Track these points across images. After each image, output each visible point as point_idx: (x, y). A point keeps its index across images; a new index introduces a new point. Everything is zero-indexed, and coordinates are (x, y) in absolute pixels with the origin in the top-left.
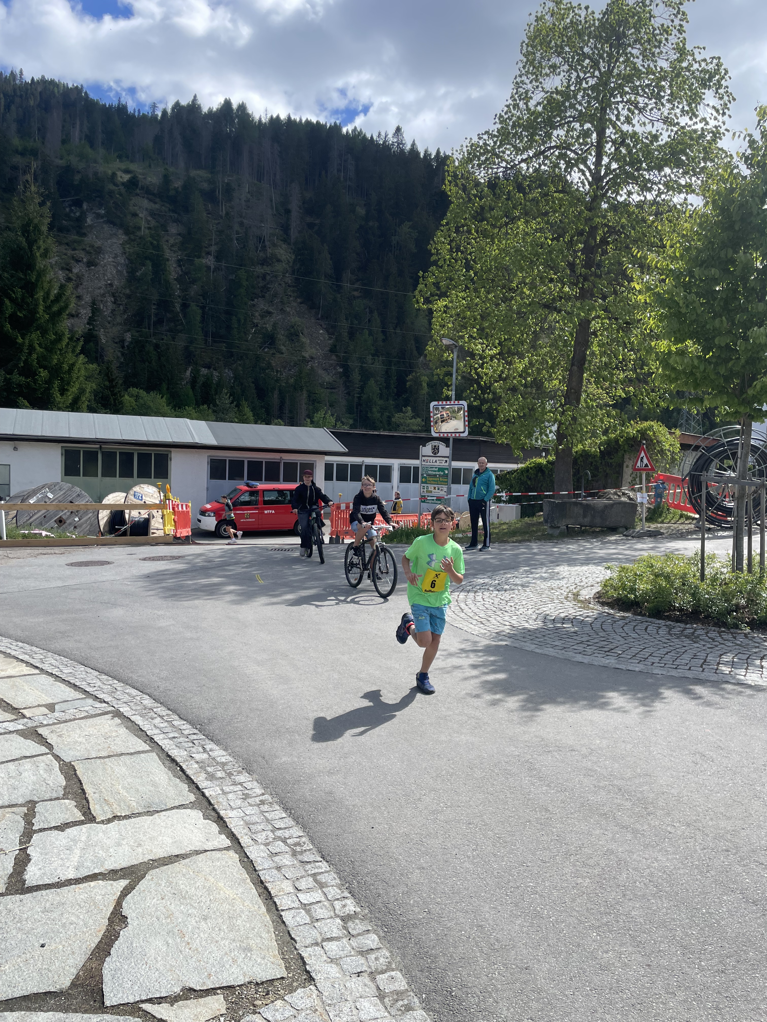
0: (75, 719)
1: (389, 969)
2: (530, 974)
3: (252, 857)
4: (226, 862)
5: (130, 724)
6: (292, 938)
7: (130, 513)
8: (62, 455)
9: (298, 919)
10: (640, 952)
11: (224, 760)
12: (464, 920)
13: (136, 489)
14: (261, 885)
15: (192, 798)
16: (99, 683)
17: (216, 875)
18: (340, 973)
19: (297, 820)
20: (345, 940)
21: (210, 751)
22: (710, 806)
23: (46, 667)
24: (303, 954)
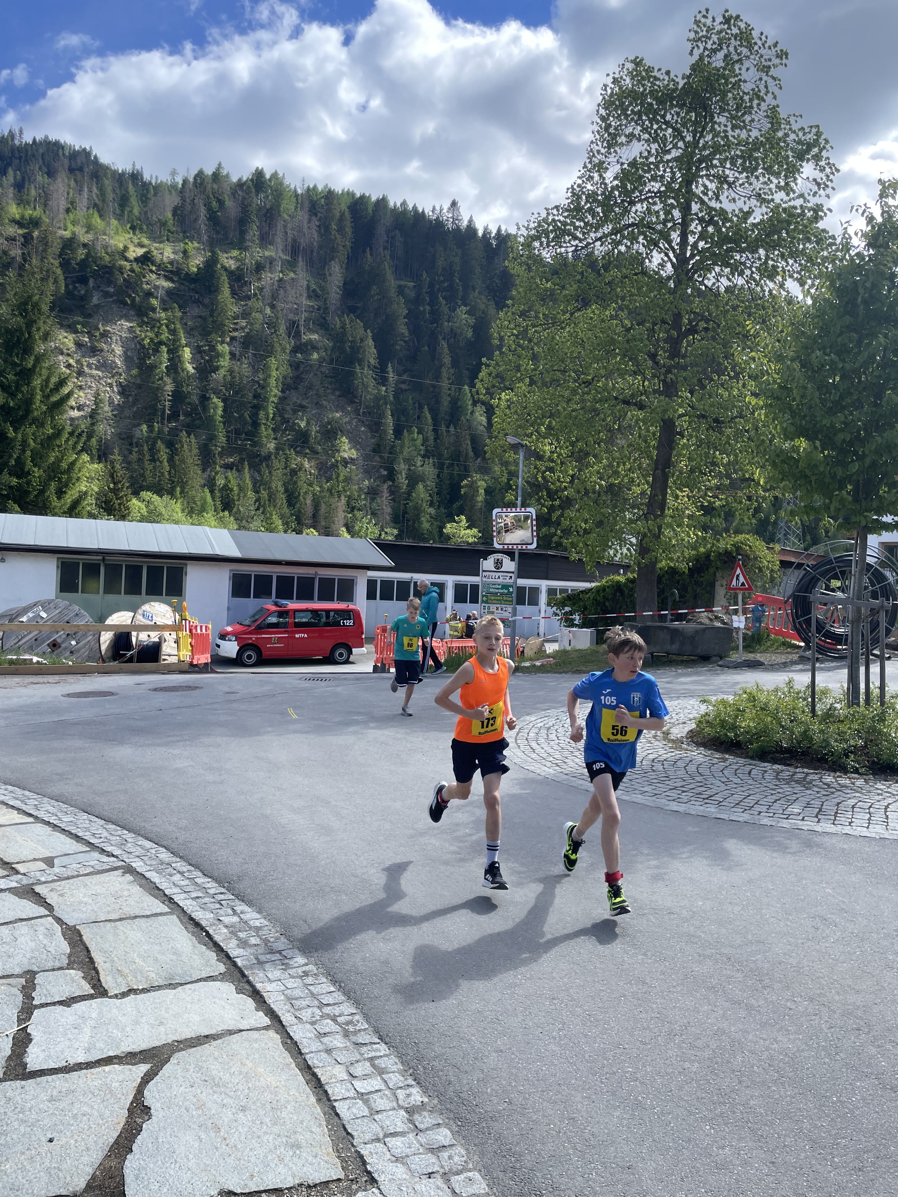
0: (78, 876)
1: (465, 1170)
2: (633, 1174)
3: (296, 1037)
4: (266, 1044)
5: (144, 881)
6: (348, 1133)
7: (138, 635)
8: (58, 567)
9: (354, 1110)
10: (762, 1148)
11: (258, 924)
12: (552, 1112)
13: (146, 607)
14: (307, 1069)
15: (222, 968)
16: (105, 834)
17: (254, 1058)
18: (407, 1174)
19: (349, 994)
20: (411, 1136)
21: (242, 913)
22: (835, 977)
23: (41, 814)
24: (362, 1152)
